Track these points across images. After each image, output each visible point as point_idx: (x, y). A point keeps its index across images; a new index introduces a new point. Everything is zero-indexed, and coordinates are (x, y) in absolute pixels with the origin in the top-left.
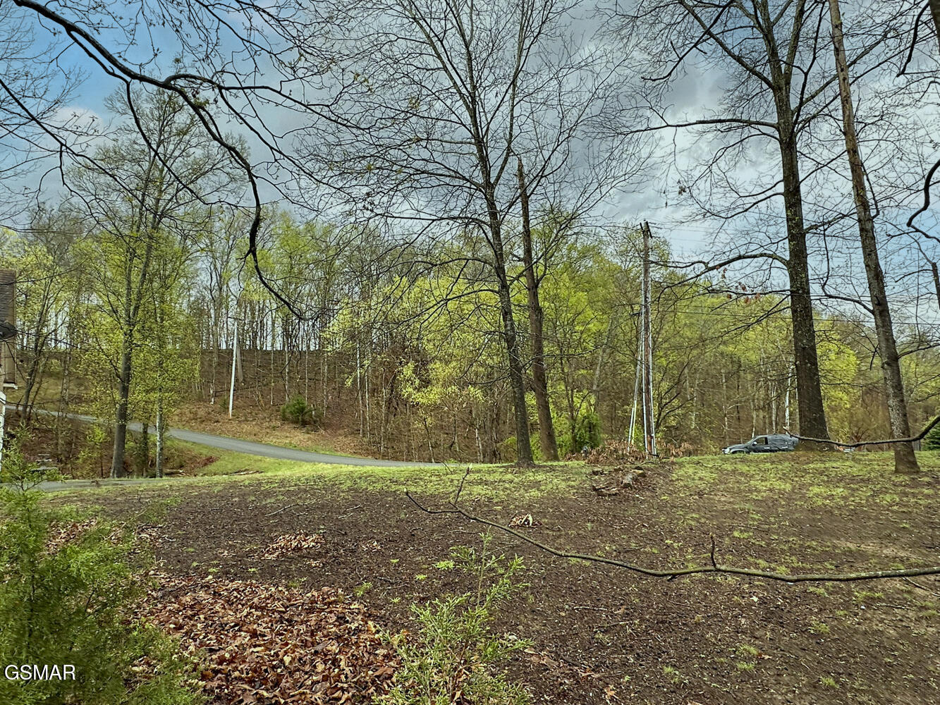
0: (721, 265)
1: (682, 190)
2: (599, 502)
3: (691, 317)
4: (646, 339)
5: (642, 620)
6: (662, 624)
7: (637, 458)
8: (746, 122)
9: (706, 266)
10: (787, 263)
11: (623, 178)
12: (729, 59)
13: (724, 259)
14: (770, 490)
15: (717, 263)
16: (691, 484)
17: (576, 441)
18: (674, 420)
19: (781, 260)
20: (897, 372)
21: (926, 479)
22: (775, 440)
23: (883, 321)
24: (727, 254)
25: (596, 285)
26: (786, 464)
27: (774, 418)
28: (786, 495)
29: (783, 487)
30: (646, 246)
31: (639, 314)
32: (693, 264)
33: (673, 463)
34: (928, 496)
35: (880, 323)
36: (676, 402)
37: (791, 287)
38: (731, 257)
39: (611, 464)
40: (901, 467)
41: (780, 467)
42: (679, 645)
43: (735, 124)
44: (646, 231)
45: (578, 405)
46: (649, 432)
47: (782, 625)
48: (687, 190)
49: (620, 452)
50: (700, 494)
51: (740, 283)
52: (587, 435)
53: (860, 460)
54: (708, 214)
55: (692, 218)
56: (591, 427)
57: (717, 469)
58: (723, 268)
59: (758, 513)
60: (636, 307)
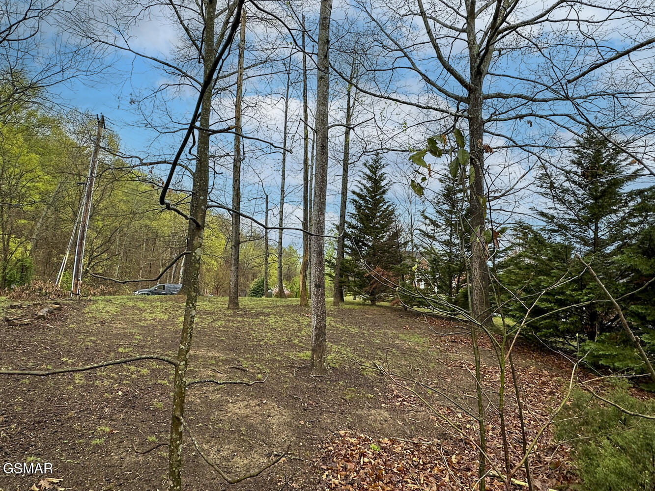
0: (151, 164)
1: (132, 102)
2: (9, 331)
3: (128, 196)
4: (87, 204)
5: (19, 424)
6: (39, 424)
7: (59, 296)
8: (184, 73)
9: (141, 162)
10: (193, 174)
11: (85, 73)
12: (181, 26)
13: (154, 160)
14: (154, 319)
15: (149, 161)
16: (98, 315)
17: (5, 280)
18: (101, 269)
19: (190, 171)
20: (238, 252)
21: (241, 312)
22: (170, 287)
23: (236, 221)
24: (158, 157)
25: (50, 153)
26: (170, 303)
27: (173, 274)
28: (163, 322)
29: (163, 317)
30: (99, 133)
31: (85, 184)
32: (131, 157)
33: (90, 300)
34: (239, 322)
35: (234, 221)
36: (105, 256)
37: (193, 190)
38: (160, 160)
39: (33, 300)
40: (230, 306)
41: (165, 304)
42: (48, 438)
43: (177, 71)
44: (101, 123)
45: (14, 249)
46: (77, 276)
47: (133, 408)
48: (136, 103)
49: (44, 291)
50: (103, 323)
51: (161, 180)
52: (18, 277)
53: (213, 301)
54: (149, 126)
55: (136, 124)
56: (24, 269)
57: (122, 305)
58: (151, 166)
59: (141, 334)
60: (83, 178)
